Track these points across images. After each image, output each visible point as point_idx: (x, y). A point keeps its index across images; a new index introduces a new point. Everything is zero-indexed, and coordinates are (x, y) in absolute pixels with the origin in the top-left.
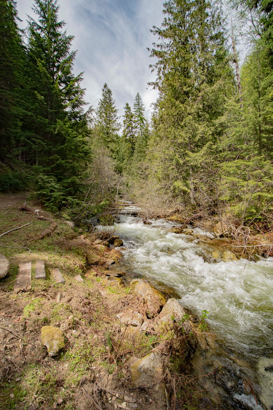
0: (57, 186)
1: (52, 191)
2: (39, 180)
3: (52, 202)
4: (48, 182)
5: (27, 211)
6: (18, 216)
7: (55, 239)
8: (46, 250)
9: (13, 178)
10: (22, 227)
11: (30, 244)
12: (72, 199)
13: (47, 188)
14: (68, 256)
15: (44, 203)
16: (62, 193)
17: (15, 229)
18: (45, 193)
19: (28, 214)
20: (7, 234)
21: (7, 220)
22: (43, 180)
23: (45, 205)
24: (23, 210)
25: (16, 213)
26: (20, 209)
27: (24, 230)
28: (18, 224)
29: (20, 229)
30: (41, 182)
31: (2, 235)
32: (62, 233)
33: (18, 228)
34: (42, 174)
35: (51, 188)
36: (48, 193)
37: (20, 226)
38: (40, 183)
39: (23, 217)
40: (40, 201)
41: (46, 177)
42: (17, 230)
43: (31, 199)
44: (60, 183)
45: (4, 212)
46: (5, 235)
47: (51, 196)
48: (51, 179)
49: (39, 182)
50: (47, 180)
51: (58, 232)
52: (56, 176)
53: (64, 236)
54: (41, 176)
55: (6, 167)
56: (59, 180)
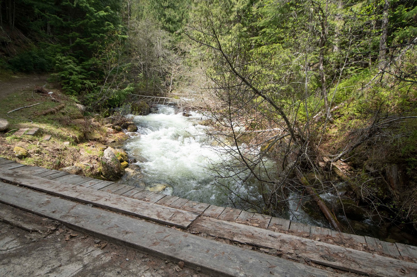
0: (78, 68)
1: (71, 74)
2: (57, 62)
3: (71, 86)
4: (66, 63)
5: (43, 93)
6: (32, 97)
7: (58, 117)
8: (46, 122)
9: (37, 56)
10: (32, 106)
11: (33, 117)
12: (90, 83)
13: (66, 70)
14: (63, 129)
15: (62, 86)
16: (84, 76)
17: (25, 107)
18: (63, 75)
19: (43, 95)
20: (18, 110)
21: (22, 100)
22: (61, 61)
23: (63, 88)
24: (39, 91)
25: (32, 94)
26: (35, 91)
27: (33, 108)
28: (29, 104)
29: (30, 107)
30: (58, 63)
31: (13, 110)
32: (67, 112)
33: (29, 106)
34: (59, 54)
35: (70, 70)
36: (66, 76)
37: (31, 104)
38: (57, 65)
39: (37, 98)
40: (59, 83)
41: (65, 57)
42: (27, 108)
43: (51, 81)
44: (81, 65)
45: (21, 93)
46: (16, 111)
47: (69, 79)
48: (71, 61)
49: (57, 63)
50: (66, 61)
51: (63, 111)
52: (77, 57)
53: (69, 116)
54: (59, 57)
55: (30, 42)
56: (80, 61)
